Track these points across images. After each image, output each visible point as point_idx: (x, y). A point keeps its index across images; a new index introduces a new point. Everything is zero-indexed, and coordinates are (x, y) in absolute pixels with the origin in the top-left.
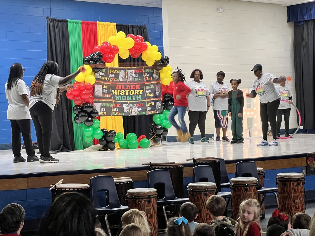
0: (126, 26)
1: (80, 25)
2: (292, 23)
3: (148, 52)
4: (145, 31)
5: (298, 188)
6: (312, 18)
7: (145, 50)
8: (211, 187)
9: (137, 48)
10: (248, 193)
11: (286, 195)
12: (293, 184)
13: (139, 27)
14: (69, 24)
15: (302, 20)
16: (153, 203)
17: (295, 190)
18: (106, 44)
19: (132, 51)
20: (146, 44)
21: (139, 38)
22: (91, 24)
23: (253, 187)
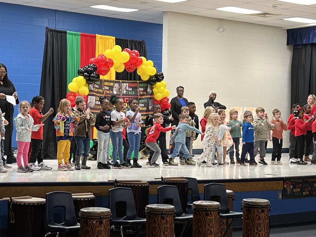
0: (125, 40)
1: (79, 37)
2: (291, 46)
3: (143, 66)
4: (143, 46)
5: (262, 215)
6: (310, 43)
7: (140, 65)
8: (169, 211)
9: (132, 62)
10: (208, 217)
11: (250, 221)
12: (258, 211)
13: (138, 42)
14: (68, 35)
15: (301, 43)
16: (105, 224)
17: (259, 217)
18: (102, 57)
19: (127, 65)
20: (141, 59)
21: (135, 53)
22: (90, 36)
23: (215, 212)
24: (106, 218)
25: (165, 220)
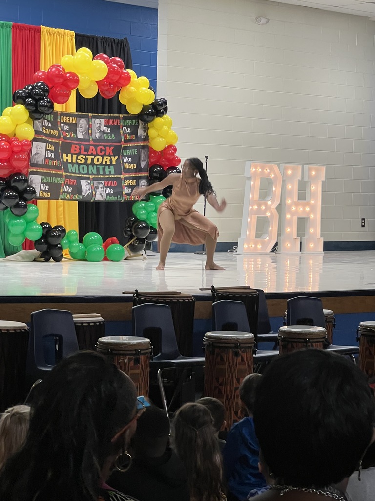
0: (93, 38)
1: (10, 30)
3: (132, 88)
4: (126, 49)
7: (127, 84)
8: (246, 341)
9: (112, 80)
13: (116, 41)
16: (143, 364)
18: (57, 70)
19: (103, 85)
20: (128, 73)
21: (116, 62)
22: (30, 29)
23: (319, 344)
24: (144, 354)
25: (240, 358)
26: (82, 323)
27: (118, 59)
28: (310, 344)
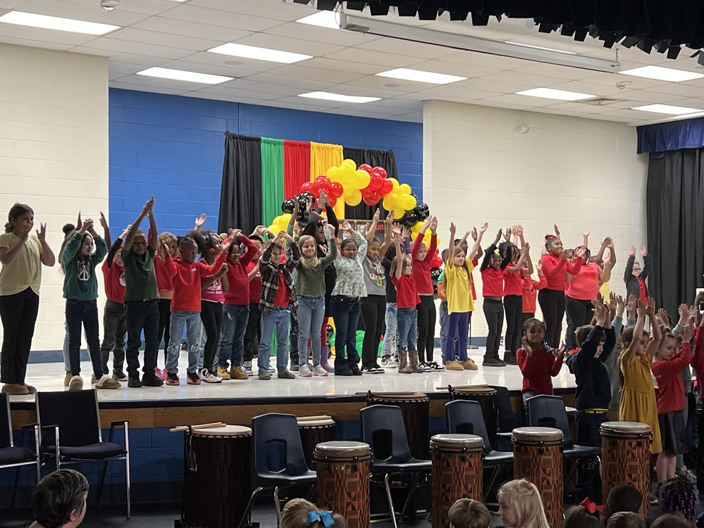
0: (360, 151)
1: (282, 148)
2: (646, 155)
3: (394, 195)
4: (391, 160)
5: (638, 452)
6: (680, 148)
7: (389, 192)
8: (474, 445)
9: (375, 188)
10: (543, 457)
11: (616, 463)
12: (630, 444)
13: (382, 153)
14: (262, 145)
15: (664, 150)
16: (361, 471)
17: (633, 455)
18: (323, 180)
19: (367, 193)
20: (390, 181)
21: (379, 171)
22: (300, 145)
23: (554, 447)
24: (362, 461)
25: (467, 464)
26: (310, 427)
27: (381, 169)
28: (544, 448)
